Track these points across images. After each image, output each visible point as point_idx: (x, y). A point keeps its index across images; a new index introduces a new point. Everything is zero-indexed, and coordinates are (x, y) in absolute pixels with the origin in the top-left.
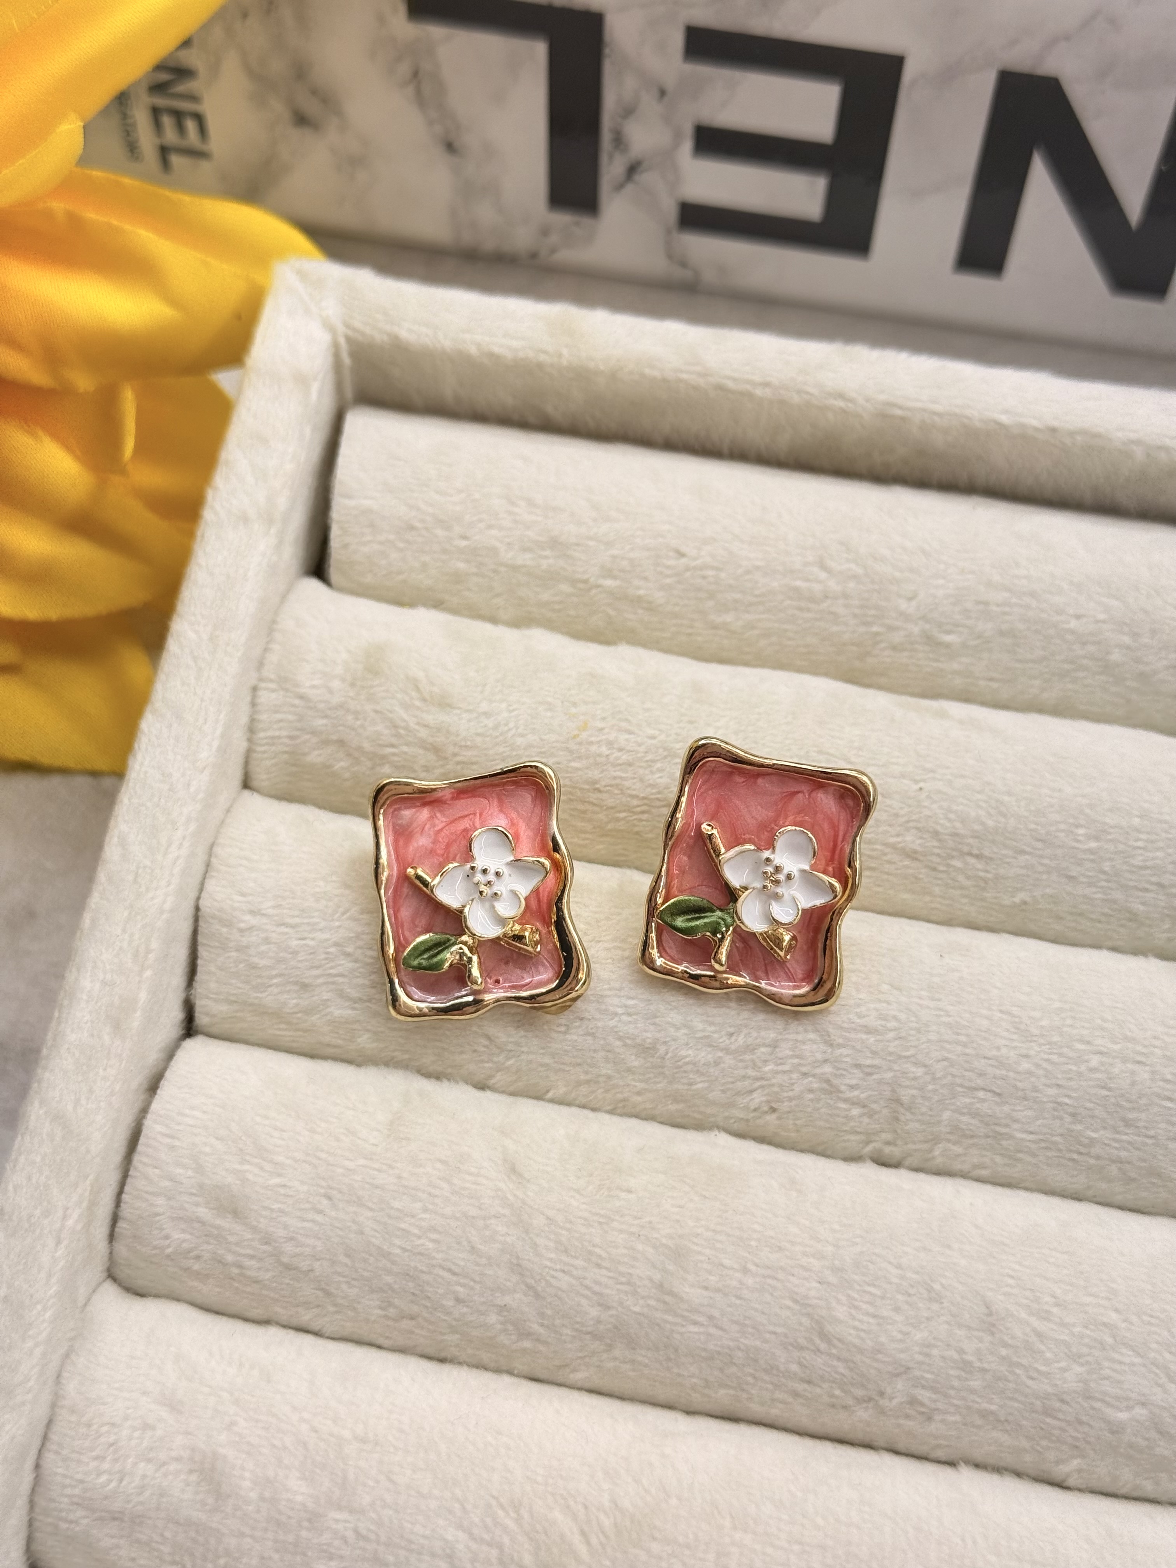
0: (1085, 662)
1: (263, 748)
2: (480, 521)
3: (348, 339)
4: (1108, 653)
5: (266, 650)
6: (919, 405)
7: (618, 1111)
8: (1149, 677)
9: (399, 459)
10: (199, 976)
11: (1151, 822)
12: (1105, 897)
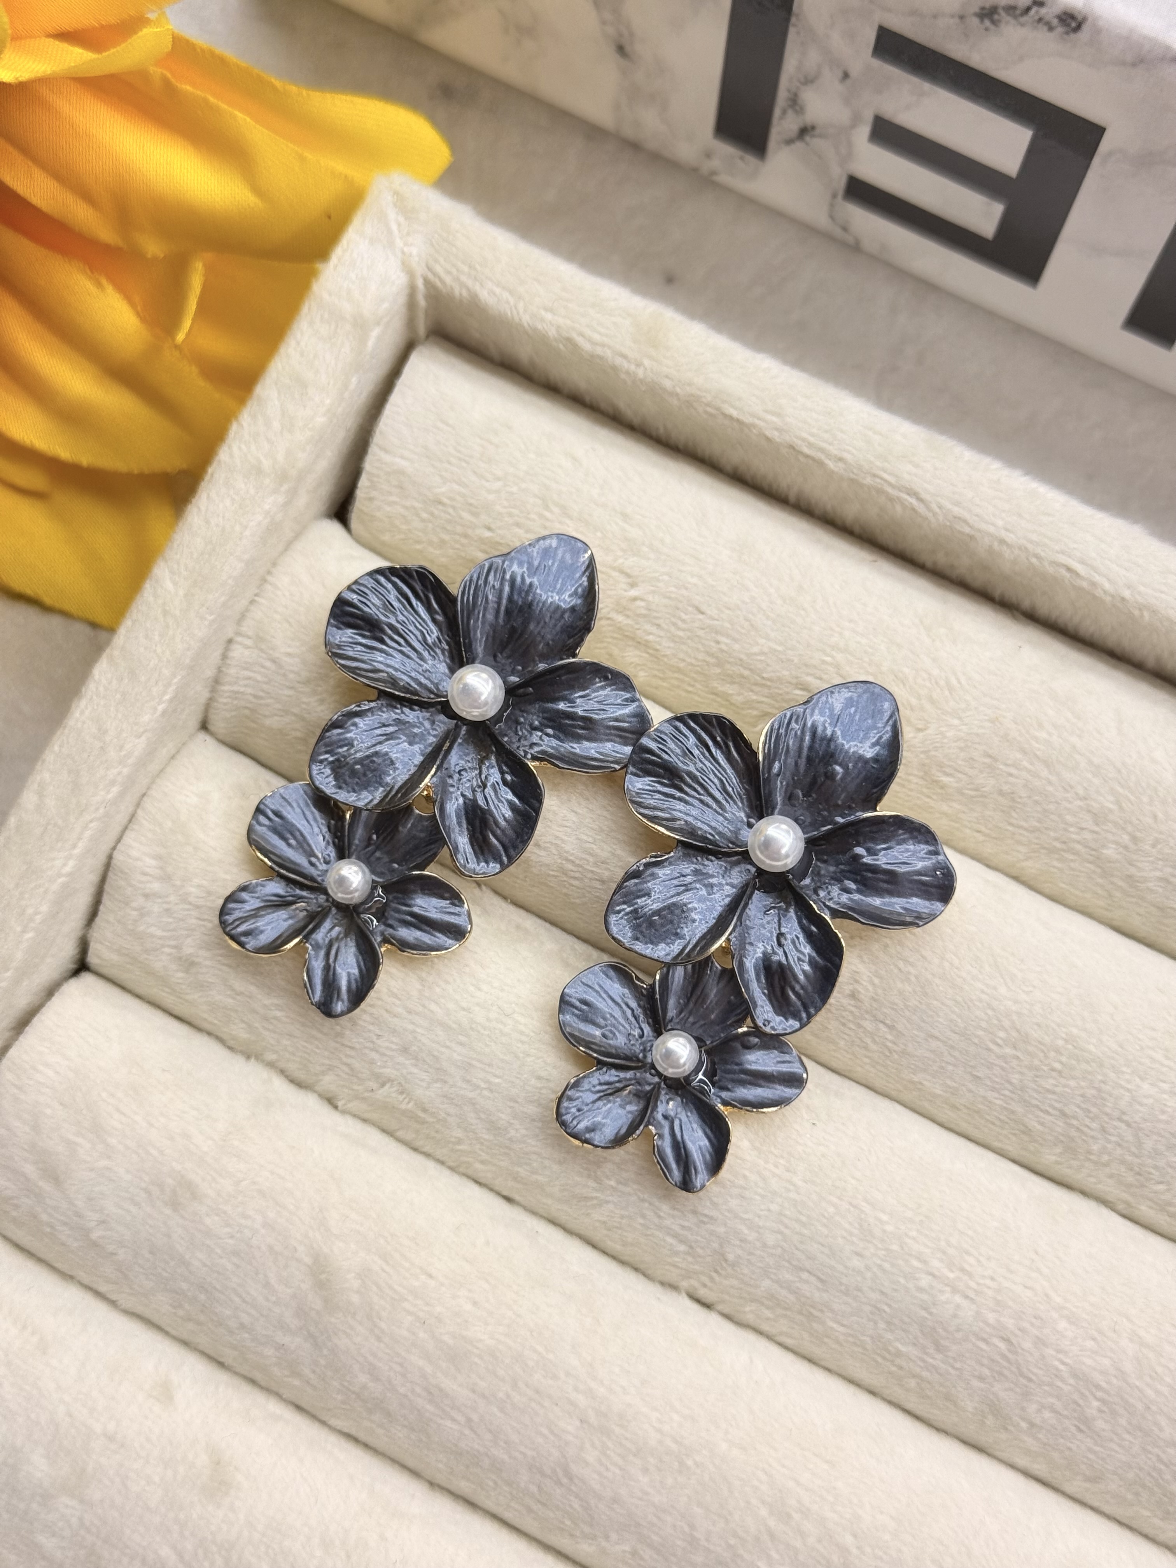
0: (1078, 847)
1: (225, 701)
2: (510, 515)
3: (427, 282)
4: (1104, 846)
5: (252, 602)
6: (991, 529)
7: (461, 1170)
8: (1138, 881)
9: (448, 425)
10: (98, 920)
11: (1075, 1047)
12: (1005, 1105)
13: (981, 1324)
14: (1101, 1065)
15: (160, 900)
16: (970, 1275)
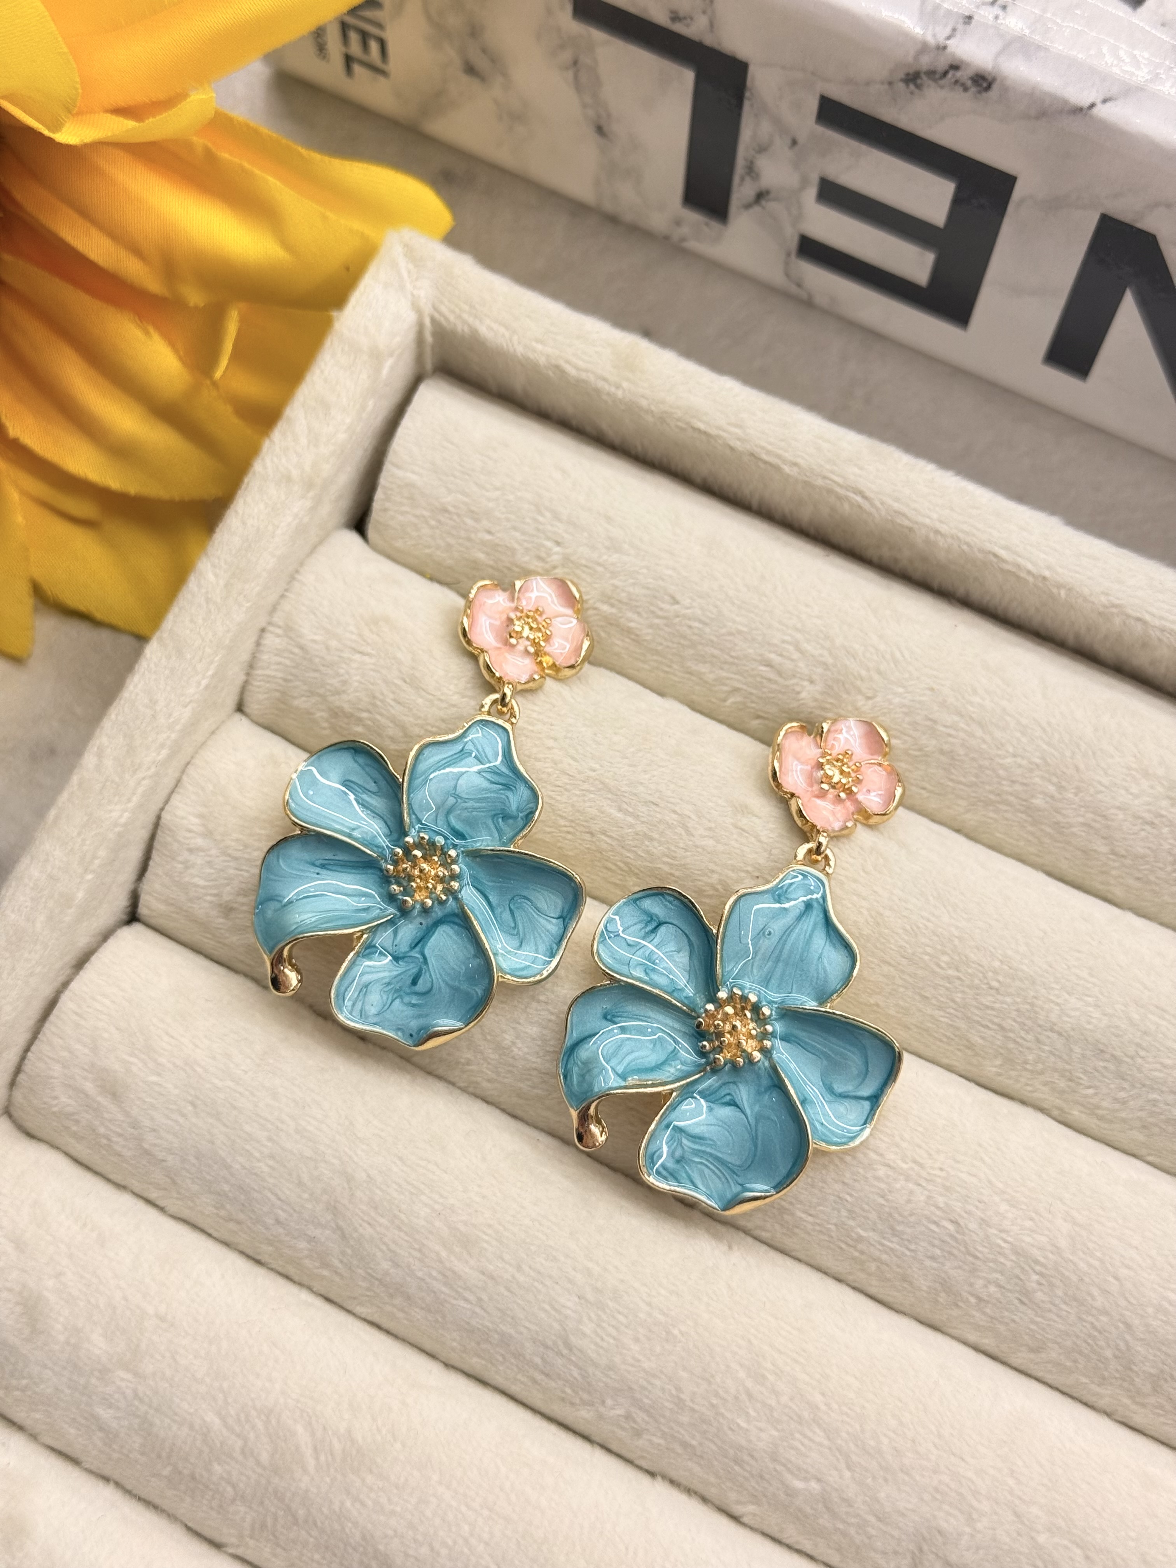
0: (1011, 799)
1: (258, 683)
2: (508, 520)
3: (433, 320)
4: (1033, 796)
5: (282, 596)
6: (927, 521)
7: (471, 1090)
8: (1063, 827)
9: (452, 443)
10: (148, 875)
11: (1011, 968)
12: (950, 1022)
13: (933, 1208)
14: (1034, 983)
15: (202, 854)
16: (921, 1166)
